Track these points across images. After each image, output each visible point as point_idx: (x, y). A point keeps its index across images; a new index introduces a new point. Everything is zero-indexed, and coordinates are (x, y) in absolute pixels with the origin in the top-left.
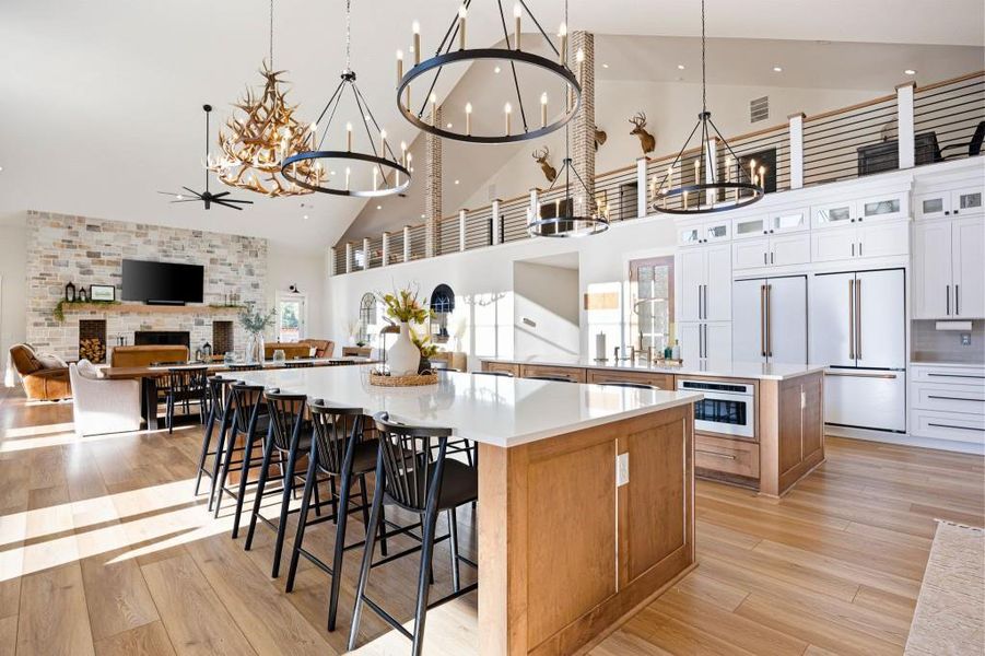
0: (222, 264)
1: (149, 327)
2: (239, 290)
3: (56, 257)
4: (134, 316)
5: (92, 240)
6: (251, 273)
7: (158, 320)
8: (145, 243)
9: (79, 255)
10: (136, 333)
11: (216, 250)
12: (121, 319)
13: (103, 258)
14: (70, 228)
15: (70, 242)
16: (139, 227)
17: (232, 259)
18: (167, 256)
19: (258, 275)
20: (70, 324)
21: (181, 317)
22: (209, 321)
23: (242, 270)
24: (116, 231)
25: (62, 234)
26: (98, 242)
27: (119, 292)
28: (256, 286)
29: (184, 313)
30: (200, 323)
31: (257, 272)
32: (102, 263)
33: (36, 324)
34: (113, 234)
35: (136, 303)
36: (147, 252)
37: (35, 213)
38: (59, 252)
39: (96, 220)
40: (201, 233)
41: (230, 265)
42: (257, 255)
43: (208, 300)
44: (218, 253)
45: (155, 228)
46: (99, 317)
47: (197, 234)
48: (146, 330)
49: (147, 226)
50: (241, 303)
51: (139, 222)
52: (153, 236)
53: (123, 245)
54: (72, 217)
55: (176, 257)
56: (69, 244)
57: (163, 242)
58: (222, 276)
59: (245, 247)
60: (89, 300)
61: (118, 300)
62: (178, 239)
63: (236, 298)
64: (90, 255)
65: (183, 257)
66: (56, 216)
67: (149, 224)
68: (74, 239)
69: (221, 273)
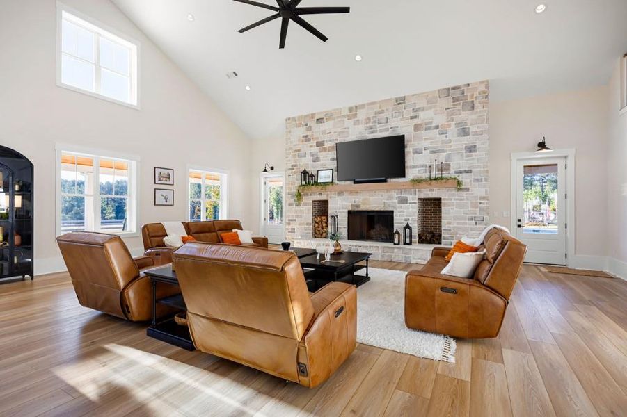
0: (427, 129)
1: (358, 206)
2: (448, 158)
3: (299, 151)
4: (346, 196)
5: (318, 131)
6: (464, 132)
7: (365, 199)
8: (355, 124)
9: (311, 146)
10: (349, 212)
11: (421, 114)
12: (338, 198)
13: (327, 145)
14: (307, 125)
15: (307, 136)
16: (350, 109)
17: (440, 120)
18: (372, 132)
19: (475, 133)
20: (306, 204)
21: (386, 195)
22: (413, 198)
23: (453, 130)
24: (334, 119)
25: (302, 131)
26: (323, 132)
27: (335, 173)
28: (471, 149)
29: (388, 190)
30: (403, 201)
31: (472, 129)
32: (325, 150)
33: (290, 205)
34: (333, 121)
35: (349, 182)
36: (357, 132)
37: (289, 119)
38: (300, 147)
39: (321, 113)
40: (404, 98)
41: (437, 127)
42: (473, 108)
43: (411, 173)
44: (423, 116)
45: (363, 106)
46: (323, 198)
47: (401, 101)
48: (356, 209)
49: (356, 107)
50: (451, 173)
51: (350, 106)
52: (362, 115)
53: (340, 130)
54: (307, 116)
55: (381, 131)
56: (306, 138)
57: (369, 119)
58: (427, 144)
59: (456, 100)
60: (316, 183)
61: (335, 181)
62: (382, 112)
63: (447, 167)
64: (319, 144)
65: (387, 130)
66: (300, 118)
67: (357, 104)
68: (309, 133)
69: (426, 139)
